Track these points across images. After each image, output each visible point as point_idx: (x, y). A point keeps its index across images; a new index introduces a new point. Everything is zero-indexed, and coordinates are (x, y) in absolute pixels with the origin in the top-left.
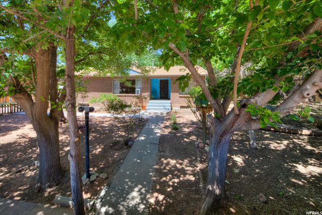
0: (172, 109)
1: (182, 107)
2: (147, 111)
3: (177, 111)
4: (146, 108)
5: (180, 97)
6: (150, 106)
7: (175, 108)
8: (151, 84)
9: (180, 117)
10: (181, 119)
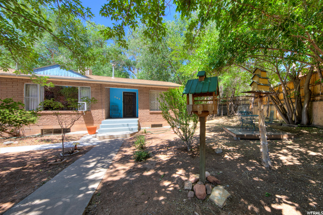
0: (139, 129)
1: (153, 126)
2: (97, 135)
3: (147, 131)
4: (97, 131)
5: (151, 113)
6: (103, 127)
7: (145, 128)
8: (109, 98)
9: (151, 139)
10: (153, 140)
